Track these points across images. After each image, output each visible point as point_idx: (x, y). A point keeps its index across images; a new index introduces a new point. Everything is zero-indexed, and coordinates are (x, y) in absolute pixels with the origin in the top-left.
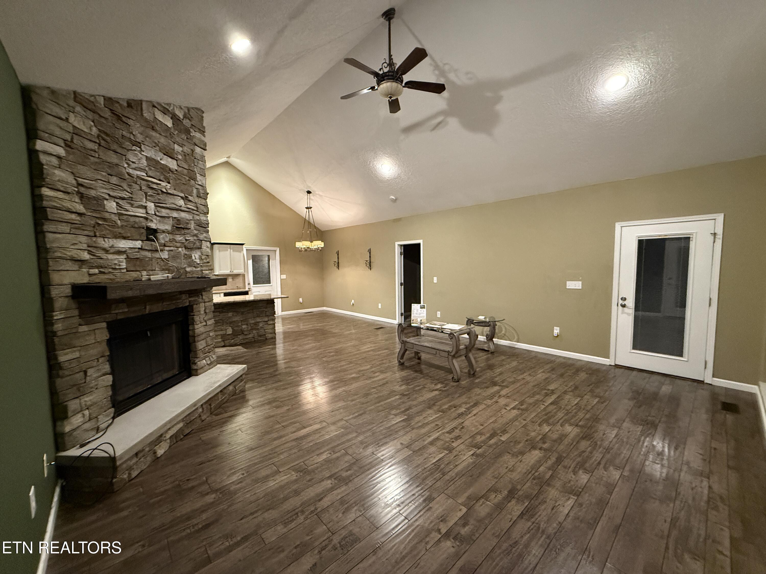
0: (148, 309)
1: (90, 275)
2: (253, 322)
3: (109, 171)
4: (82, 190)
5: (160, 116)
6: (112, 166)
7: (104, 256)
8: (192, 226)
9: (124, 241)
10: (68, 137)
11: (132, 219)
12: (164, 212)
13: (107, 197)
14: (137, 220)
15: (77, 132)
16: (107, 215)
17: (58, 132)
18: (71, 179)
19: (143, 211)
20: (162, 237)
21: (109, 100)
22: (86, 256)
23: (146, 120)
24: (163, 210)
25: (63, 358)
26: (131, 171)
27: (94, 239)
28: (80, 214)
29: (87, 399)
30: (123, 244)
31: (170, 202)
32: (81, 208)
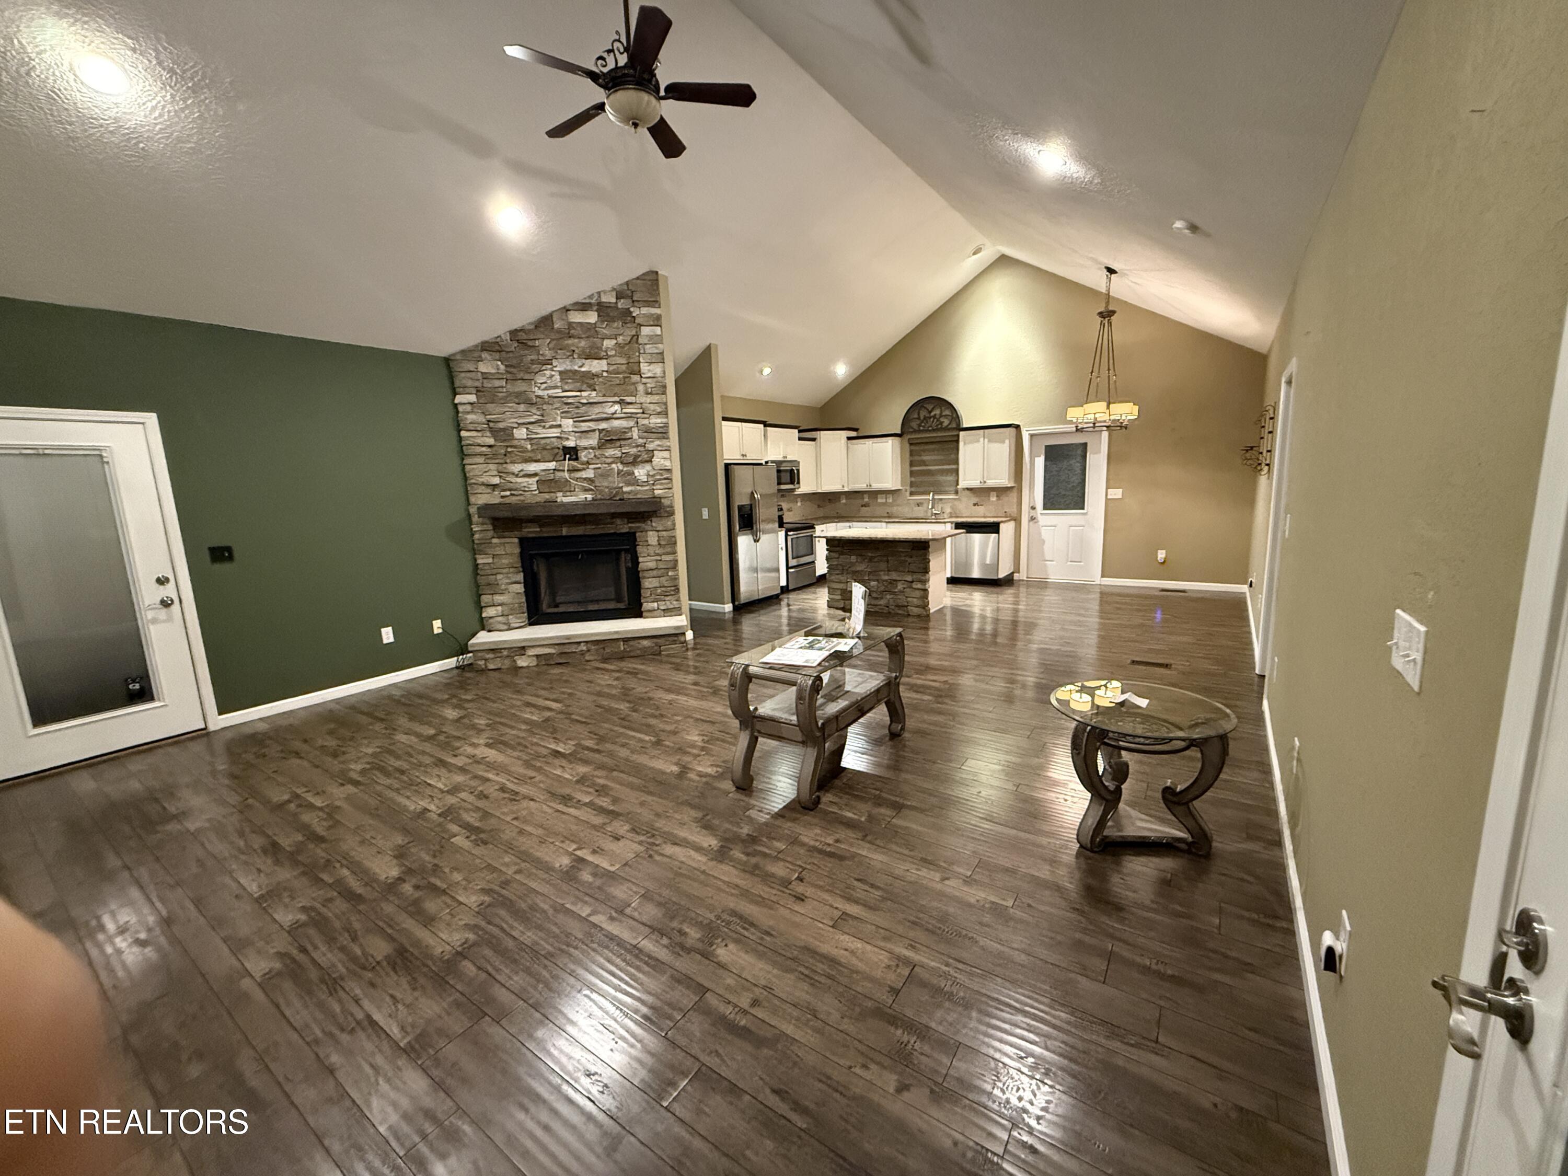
0: (565, 531)
1: (503, 497)
2: (886, 578)
3: (517, 401)
4: (491, 425)
5: (576, 317)
6: (519, 395)
7: (514, 479)
8: (635, 434)
9: (535, 464)
10: (478, 384)
11: (543, 441)
12: (585, 426)
13: (516, 425)
14: (548, 441)
15: (486, 376)
16: (515, 443)
17: (470, 383)
18: (482, 419)
19: (559, 430)
20: (583, 456)
21: (514, 333)
22: (496, 480)
23: (559, 331)
24: (583, 424)
25: (479, 561)
26: (540, 393)
27: (505, 466)
28: (490, 446)
29: (498, 598)
30: (533, 467)
31: (595, 412)
32: (491, 441)
